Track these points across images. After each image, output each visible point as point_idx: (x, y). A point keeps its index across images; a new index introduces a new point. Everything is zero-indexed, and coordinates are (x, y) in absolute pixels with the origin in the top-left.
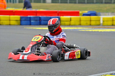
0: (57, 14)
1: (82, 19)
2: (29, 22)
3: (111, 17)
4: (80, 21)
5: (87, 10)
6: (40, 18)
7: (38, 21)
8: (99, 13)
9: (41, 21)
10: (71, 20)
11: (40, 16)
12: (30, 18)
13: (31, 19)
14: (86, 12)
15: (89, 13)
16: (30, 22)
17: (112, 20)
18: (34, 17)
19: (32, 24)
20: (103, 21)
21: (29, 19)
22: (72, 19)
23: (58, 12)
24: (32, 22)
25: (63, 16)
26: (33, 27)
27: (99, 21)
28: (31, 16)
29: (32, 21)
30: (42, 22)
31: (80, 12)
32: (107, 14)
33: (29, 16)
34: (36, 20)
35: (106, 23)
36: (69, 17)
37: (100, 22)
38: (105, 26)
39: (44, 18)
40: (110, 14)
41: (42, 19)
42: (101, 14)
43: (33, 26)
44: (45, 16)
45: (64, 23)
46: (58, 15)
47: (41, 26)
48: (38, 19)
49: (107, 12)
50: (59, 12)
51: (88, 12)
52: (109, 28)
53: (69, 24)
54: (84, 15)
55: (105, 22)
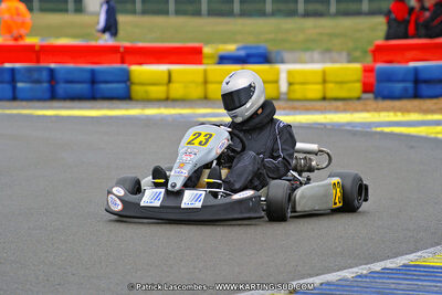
0: (119, 55)
1: (211, 77)
2: (7, 87)
3: (317, 67)
4: (206, 82)
5: (235, 41)
6: (52, 71)
7: (46, 85)
8: (278, 53)
9: (57, 83)
10: (170, 81)
11: (53, 66)
12: (13, 70)
13: (18, 77)
14: (230, 48)
15: (242, 53)
16: (14, 88)
17: (320, 79)
18: (29, 70)
19: (19, 95)
20: (290, 84)
21: (7, 77)
22: (174, 77)
23: (122, 50)
24: (23, 89)
25: (141, 64)
26: (24, 108)
27: (277, 82)
28: (17, 65)
29: (20, 85)
30: (61, 88)
31: (207, 50)
32: (306, 56)
33: (7, 65)
34: (38, 81)
35: (299, 92)
36: (163, 68)
37: (278, 88)
38: (296, 104)
39: (69, 71)
40: (316, 55)
41: (60, 76)
42: (286, 56)
43: (24, 103)
44: (71, 66)
45: (146, 92)
46: (123, 62)
47: (55, 104)
48: (45, 75)
49: (307, 50)
50: (126, 48)
51: (238, 49)
52: (307, 110)
53: (163, 96)
54: (223, 59)
55: (297, 87)
